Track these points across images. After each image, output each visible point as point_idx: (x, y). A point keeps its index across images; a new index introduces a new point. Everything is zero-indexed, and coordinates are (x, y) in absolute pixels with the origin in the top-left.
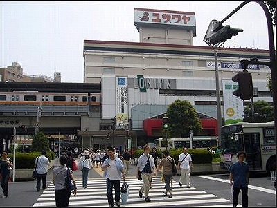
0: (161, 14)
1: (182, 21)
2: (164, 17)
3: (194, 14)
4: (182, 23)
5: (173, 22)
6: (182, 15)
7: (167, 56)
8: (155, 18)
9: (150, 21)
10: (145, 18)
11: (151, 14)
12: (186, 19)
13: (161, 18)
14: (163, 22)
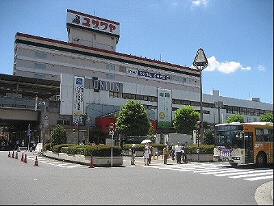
0: (91, 19)
1: (109, 28)
2: (93, 22)
3: (118, 24)
4: (108, 30)
5: (101, 28)
6: (109, 24)
7: (94, 59)
8: (85, 22)
9: (81, 25)
10: (77, 20)
11: (82, 18)
12: (112, 28)
13: (91, 23)
14: (92, 26)
